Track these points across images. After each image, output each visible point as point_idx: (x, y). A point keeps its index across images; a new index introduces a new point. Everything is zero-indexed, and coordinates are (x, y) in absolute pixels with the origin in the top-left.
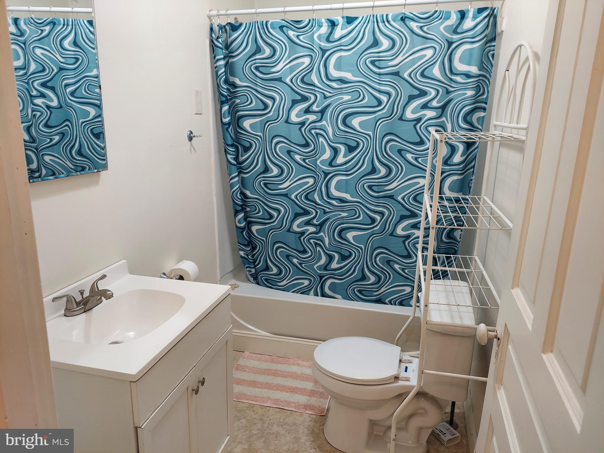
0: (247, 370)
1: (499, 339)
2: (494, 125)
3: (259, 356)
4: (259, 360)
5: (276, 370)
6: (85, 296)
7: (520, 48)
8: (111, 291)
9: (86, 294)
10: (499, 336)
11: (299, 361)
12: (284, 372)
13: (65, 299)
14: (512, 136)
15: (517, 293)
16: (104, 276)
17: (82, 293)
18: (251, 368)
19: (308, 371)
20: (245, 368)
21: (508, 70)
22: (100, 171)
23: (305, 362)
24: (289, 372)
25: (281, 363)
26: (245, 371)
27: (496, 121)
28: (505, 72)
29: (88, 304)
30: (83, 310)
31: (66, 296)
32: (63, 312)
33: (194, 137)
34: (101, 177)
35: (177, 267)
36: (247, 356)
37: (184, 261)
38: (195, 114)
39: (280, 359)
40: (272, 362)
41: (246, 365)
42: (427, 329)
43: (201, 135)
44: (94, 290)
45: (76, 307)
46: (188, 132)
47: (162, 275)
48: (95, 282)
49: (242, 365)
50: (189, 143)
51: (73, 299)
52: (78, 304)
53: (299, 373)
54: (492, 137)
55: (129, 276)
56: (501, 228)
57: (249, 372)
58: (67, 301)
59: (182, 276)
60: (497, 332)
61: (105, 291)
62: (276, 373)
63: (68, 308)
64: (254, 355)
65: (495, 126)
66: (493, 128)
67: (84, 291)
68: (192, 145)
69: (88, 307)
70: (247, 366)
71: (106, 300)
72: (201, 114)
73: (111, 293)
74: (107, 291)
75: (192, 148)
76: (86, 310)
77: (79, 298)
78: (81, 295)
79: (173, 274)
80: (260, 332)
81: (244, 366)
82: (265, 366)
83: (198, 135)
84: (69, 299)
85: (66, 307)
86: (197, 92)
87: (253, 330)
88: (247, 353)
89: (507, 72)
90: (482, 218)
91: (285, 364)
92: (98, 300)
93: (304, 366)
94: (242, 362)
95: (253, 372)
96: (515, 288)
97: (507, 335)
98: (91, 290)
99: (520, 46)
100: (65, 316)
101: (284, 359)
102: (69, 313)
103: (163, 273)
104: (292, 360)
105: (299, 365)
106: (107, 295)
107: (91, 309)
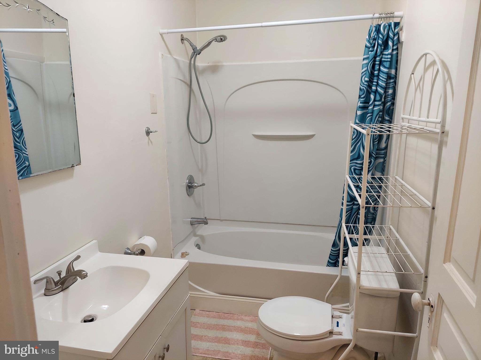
0: (199, 326)
1: (432, 306)
2: (402, 117)
3: (207, 313)
4: (208, 316)
5: (224, 325)
6: (62, 277)
7: (426, 56)
8: (85, 271)
9: (63, 275)
10: (432, 304)
11: (242, 317)
12: (230, 326)
13: (45, 280)
14: (424, 128)
15: (450, 267)
16: (78, 257)
17: (59, 274)
18: (202, 324)
19: (250, 325)
20: (197, 324)
21: (413, 74)
22: (74, 166)
23: (247, 317)
24: (234, 327)
25: (227, 319)
26: (197, 327)
27: (403, 115)
28: (411, 75)
29: (65, 283)
30: (61, 289)
31: (46, 278)
32: (43, 291)
33: (151, 132)
34: (75, 171)
35: (138, 242)
36: (198, 313)
37: (145, 236)
38: (152, 113)
39: (226, 315)
40: (219, 318)
41: (197, 321)
42: (360, 292)
43: (157, 131)
44: (70, 270)
45: (54, 287)
46: (146, 128)
47: (126, 250)
48: (70, 263)
49: (193, 322)
50: (147, 137)
51: (52, 280)
52: (56, 284)
53: (243, 327)
54: (406, 129)
55: (99, 254)
56: (420, 206)
57: (201, 328)
58: (47, 282)
59: (143, 250)
60: (429, 300)
61: (80, 272)
62: (223, 328)
63: (48, 288)
64: (204, 313)
65: (403, 119)
66: (401, 120)
67: (61, 271)
68: (149, 139)
69: (65, 287)
70: (198, 323)
71: (81, 279)
72: (156, 113)
73: (85, 273)
74: (81, 272)
75: (150, 141)
76: (63, 289)
77: (57, 279)
78: (59, 275)
79: (135, 249)
80: (208, 293)
81: (196, 322)
82: (214, 321)
83: (154, 130)
84: (48, 280)
85: (46, 288)
86: (153, 96)
87: (202, 291)
88: (197, 311)
89: (412, 75)
90: (401, 196)
91: (230, 319)
92: (74, 279)
93: (247, 321)
94: (194, 319)
95: (204, 328)
96: (447, 263)
97: (440, 303)
98: (68, 270)
99: (426, 54)
100: (45, 295)
101: (229, 315)
102: (48, 292)
103: (127, 248)
104: (236, 316)
105: (242, 320)
106: (81, 274)
107: (68, 287)
